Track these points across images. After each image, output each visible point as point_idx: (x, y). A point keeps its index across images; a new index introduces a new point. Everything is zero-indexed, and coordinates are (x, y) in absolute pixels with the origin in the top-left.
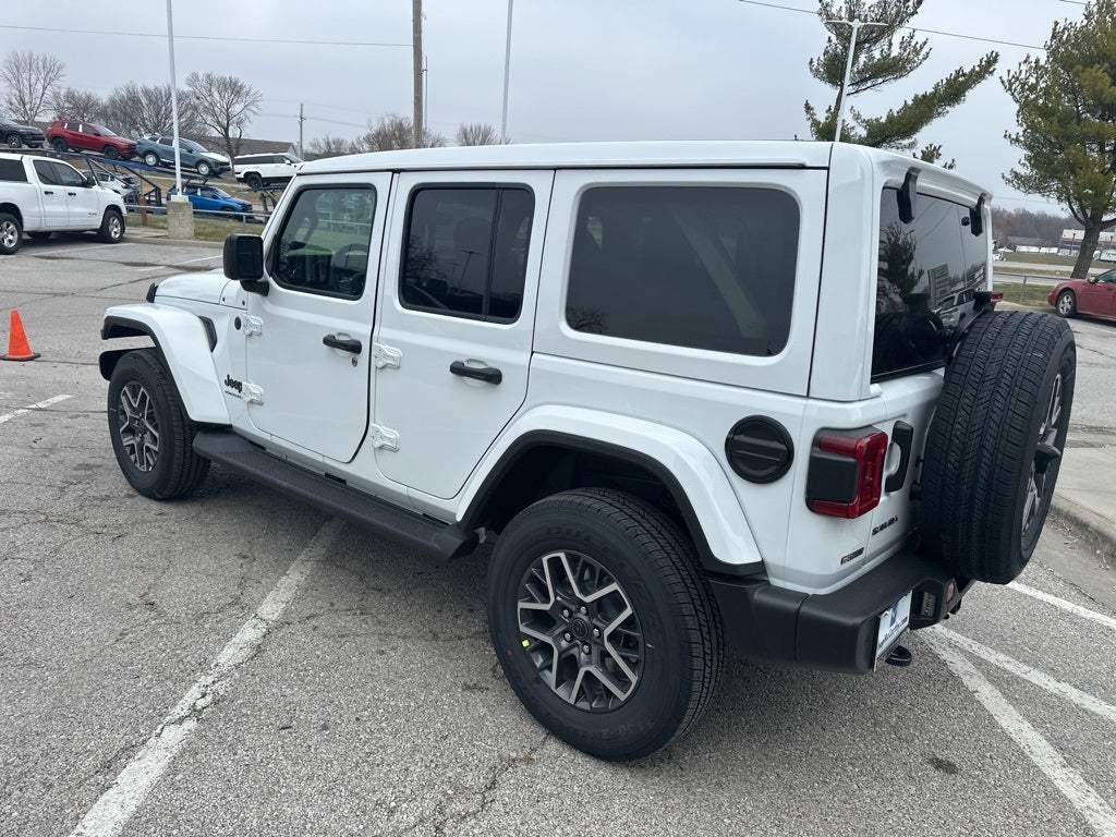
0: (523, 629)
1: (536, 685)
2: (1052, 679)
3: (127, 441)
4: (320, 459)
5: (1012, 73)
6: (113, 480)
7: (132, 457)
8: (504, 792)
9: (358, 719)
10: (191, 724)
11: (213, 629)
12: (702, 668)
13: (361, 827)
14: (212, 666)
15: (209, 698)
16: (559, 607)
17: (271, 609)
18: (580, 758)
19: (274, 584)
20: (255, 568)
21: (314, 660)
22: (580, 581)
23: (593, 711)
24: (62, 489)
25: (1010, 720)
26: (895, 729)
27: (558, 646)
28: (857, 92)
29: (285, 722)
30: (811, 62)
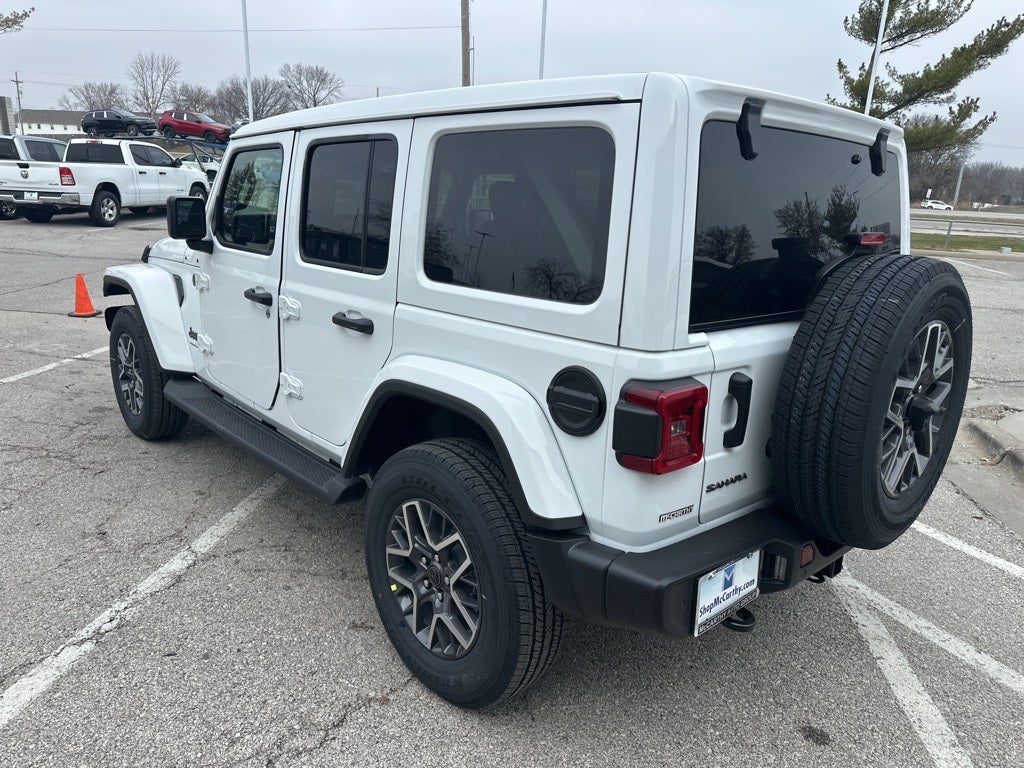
2: (972, 649)
3: (125, 387)
6: (116, 423)
7: (128, 401)
8: (348, 731)
9: (239, 650)
10: (88, 646)
11: (147, 560)
12: (532, 621)
13: (199, 755)
14: (131, 593)
15: (115, 623)
16: (418, 554)
17: (204, 543)
18: (435, 702)
19: (217, 519)
20: (207, 504)
21: (223, 593)
23: (445, 658)
24: (71, 429)
25: (909, 690)
26: (776, 692)
27: (418, 591)
29: (173, 649)
30: (846, 20)
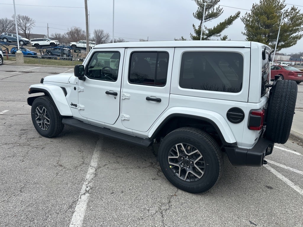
0: (170, 163)
1: (174, 177)
2: (285, 166)
3: (38, 122)
4: (104, 124)
5: (243, 17)
6: (34, 133)
7: (40, 126)
8: (173, 203)
9: (130, 189)
10: (87, 194)
11: (81, 170)
14: (86, 179)
15: (89, 188)
16: (180, 157)
17: (94, 164)
18: (187, 194)
19: (91, 158)
20: (84, 154)
21: (112, 176)
22: (187, 150)
23: (191, 182)
24: (20, 136)
25: (280, 176)
26: (256, 180)
27: (180, 167)
28: (205, 22)
29: (112, 192)
30: (194, 14)
